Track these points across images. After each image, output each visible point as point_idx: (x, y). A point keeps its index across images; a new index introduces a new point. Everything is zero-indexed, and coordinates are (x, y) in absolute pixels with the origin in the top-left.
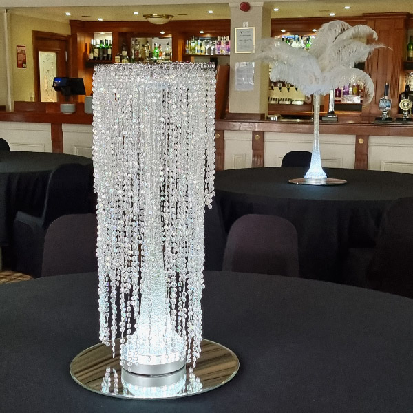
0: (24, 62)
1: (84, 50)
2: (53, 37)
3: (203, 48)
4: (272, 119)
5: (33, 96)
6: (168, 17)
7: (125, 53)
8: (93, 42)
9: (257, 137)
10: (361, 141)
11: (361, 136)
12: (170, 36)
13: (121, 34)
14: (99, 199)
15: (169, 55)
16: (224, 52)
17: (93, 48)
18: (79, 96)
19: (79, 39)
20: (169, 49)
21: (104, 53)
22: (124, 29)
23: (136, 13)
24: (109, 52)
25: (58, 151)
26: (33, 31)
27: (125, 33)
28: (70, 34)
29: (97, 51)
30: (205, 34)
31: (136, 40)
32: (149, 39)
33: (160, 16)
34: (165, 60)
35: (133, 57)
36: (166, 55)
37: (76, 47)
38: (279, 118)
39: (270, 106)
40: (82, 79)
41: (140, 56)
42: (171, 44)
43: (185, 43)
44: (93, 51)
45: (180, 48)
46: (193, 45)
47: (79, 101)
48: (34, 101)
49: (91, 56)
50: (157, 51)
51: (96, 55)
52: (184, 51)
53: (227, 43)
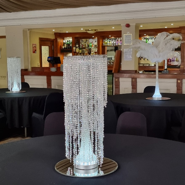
0: (36, 51)
1: (60, 45)
2: (47, 40)
3: (111, 43)
4: (140, 72)
5: (39, 65)
6: (95, 30)
7: (77, 46)
8: (64, 41)
9: (134, 80)
10: (179, 81)
11: (179, 79)
12: (96, 38)
13: (76, 38)
14: (65, 104)
15: (96, 46)
16: (120, 44)
17: (64, 44)
18: (58, 64)
19: (58, 40)
20: (96, 44)
21: (68, 46)
22: (77, 36)
23: (82, 29)
24: (71, 45)
25: (49, 87)
26: (39, 38)
27: (78, 37)
28: (54, 38)
29: (66, 45)
30: (111, 37)
31: (82, 40)
32: (88, 39)
33: (92, 30)
34: (95, 48)
35: (81, 47)
36: (95, 46)
37: (57, 44)
38: (143, 72)
39: (139, 67)
40: (59, 57)
41: (84, 47)
42: (97, 42)
43: (103, 41)
44: (64, 45)
45: (101, 43)
46: (106, 41)
47: (58, 66)
48: (39, 67)
49: (63, 47)
50: (91, 44)
51: (65, 47)
52: (102, 44)
53: (121, 40)
